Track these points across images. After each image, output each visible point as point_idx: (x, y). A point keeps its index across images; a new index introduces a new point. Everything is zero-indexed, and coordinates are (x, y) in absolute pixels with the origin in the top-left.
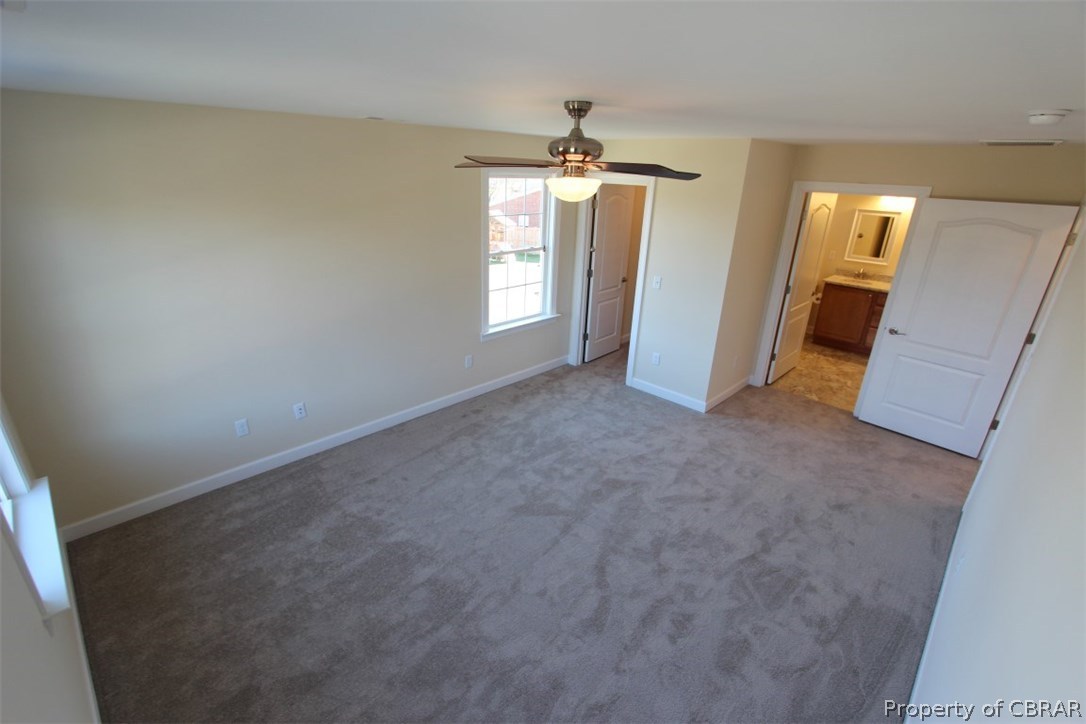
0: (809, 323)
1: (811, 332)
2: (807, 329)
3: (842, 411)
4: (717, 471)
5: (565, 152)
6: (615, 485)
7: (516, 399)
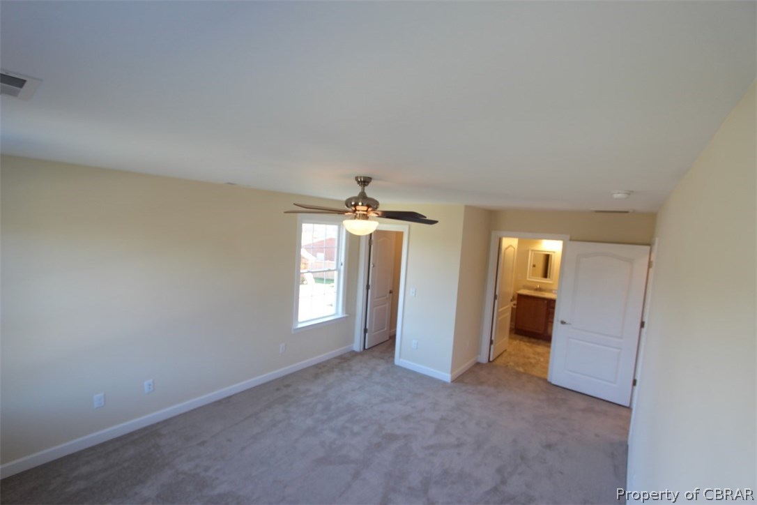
0: (511, 321)
1: (513, 327)
2: (511, 325)
3: (540, 378)
4: (463, 423)
5: (356, 205)
6: (391, 438)
7: (316, 376)
